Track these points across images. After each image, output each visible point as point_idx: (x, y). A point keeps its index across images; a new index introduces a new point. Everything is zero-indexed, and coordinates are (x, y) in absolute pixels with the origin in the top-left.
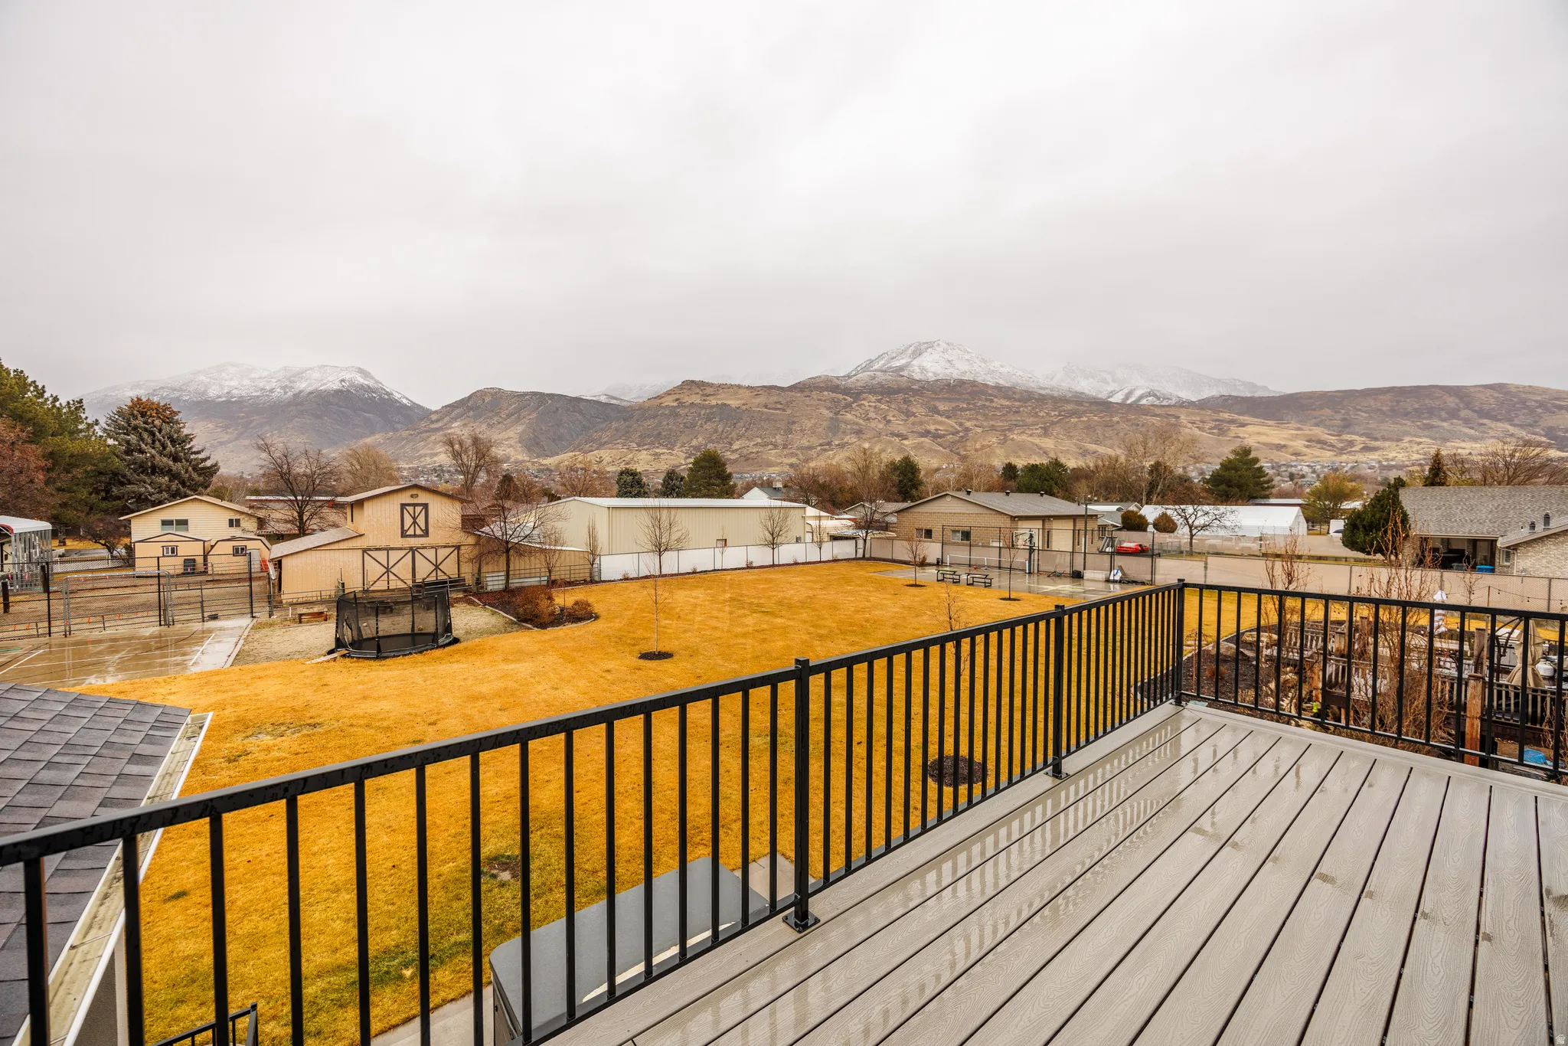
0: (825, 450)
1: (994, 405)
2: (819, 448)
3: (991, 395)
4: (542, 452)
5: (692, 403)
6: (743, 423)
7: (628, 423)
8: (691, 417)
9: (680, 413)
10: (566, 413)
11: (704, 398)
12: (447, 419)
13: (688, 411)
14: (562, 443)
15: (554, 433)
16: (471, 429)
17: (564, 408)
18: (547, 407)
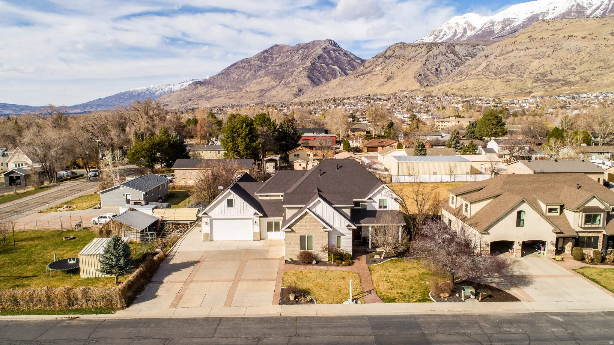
4: (428, 83)
5: (542, 38)
6: (588, 50)
7: (489, 59)
8: (541, 49)
9: (531, 47)
10: (445, 55)
11: (553, 32)
12: (374, 65)
13: (538, 45)
14: (441, 76)
15: (437, 70)
16: (387, 71)
17: (444, 51)
18: (433, 52)
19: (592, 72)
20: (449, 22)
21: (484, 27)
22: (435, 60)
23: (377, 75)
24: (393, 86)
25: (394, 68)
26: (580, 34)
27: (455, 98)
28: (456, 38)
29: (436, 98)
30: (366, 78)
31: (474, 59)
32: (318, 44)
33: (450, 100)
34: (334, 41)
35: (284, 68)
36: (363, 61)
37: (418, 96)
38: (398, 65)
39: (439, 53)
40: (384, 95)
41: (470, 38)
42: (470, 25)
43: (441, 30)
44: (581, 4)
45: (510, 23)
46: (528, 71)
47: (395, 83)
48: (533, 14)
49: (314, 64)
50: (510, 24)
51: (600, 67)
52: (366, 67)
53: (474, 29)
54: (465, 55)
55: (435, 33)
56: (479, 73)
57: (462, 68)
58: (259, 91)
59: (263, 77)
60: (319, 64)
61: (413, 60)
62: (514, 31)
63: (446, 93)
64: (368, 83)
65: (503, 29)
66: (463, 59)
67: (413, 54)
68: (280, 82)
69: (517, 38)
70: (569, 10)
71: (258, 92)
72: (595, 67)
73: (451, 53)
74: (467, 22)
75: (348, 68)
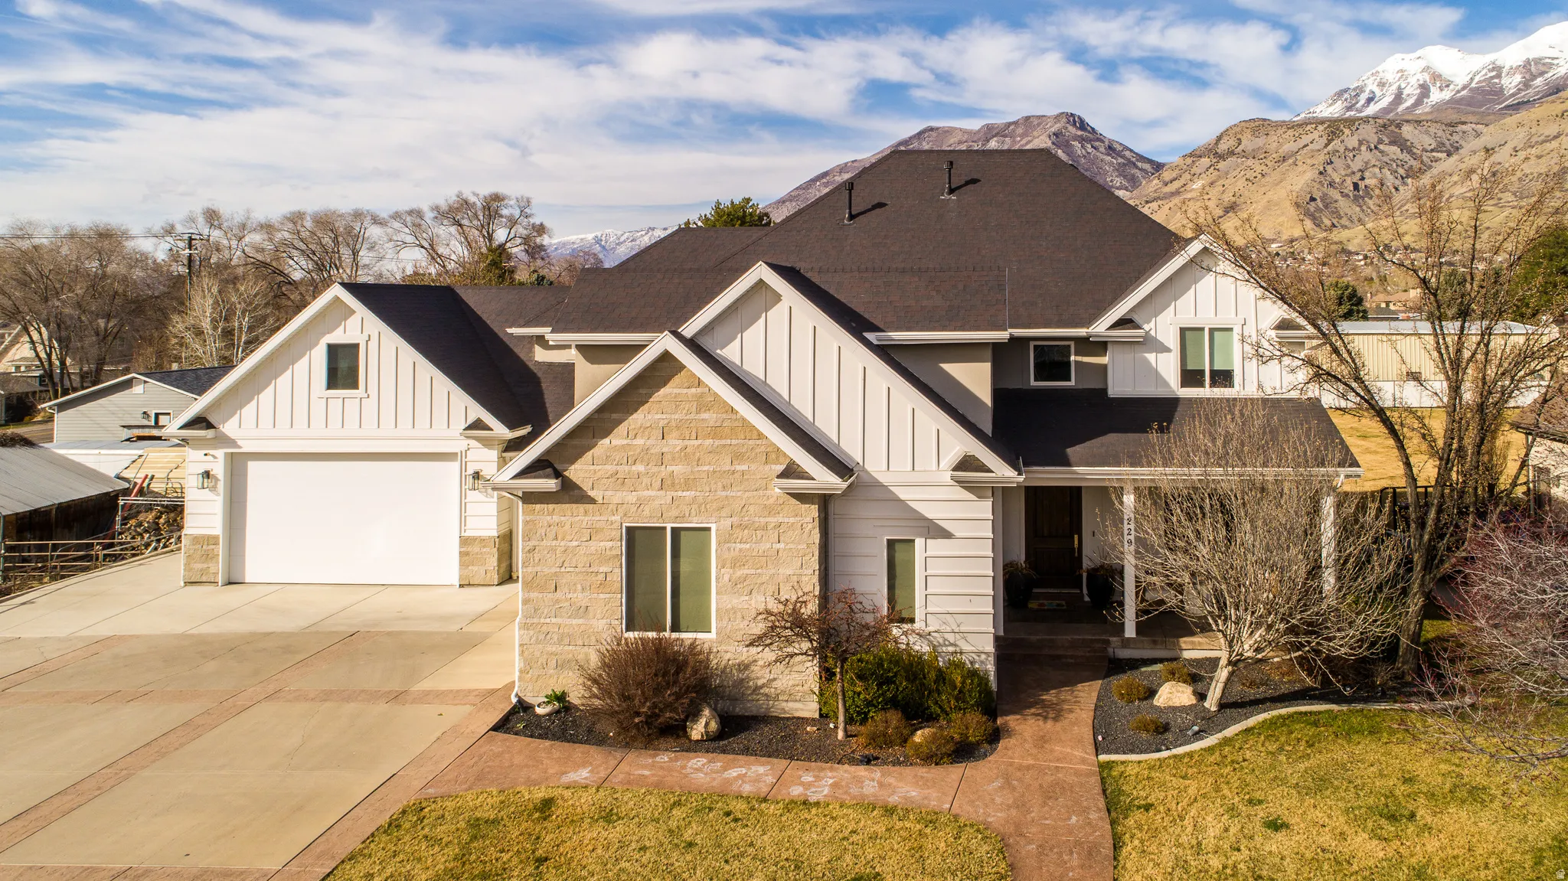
4: (1334, 221)
7: (1496, 157)
10: (1376, 148)
12: (1187, 176)
14: (1371, 203)
15: (1356, 186)
16: (1221, 189)
17: (1373, 139)
18: (1342, 142)
20: (1380, 69)
21: (1477, 79)
22: (1349, 161)
23: (1195, 199)
24: (1240, 226)
25: (1241, 183)
27: (1412, 255)
28: (1401, 108)
29: (1361, 257)
30: (1167, 207)
31: (1455, 157)
32: (1039, 125)
34: (1079, 117)
36: (1158, 167)
37: (1310, 253)
38: (1250, 174)
39: (1361, 143)
41: (1439, 107)
42: (1436, 77)
43: (1362, 90)
45: (1543, 69)
47: (1246, 220)
50: (1542, 74)
52: (1167, 179)
53: (1448, 86)
54: (1429, 148)
55: (1346, 96)
56: (1470, 194)
57: (1424, 180)
61: (1291, 161)
62: (1556, 90)
63: (1385, 245)
64: (1173, 222)
65: (1526, 84)
66: (1424, 158)
67: (1289, 147)
73: (1392, 143)
74: (1426, 69)
75: (1118, 184)
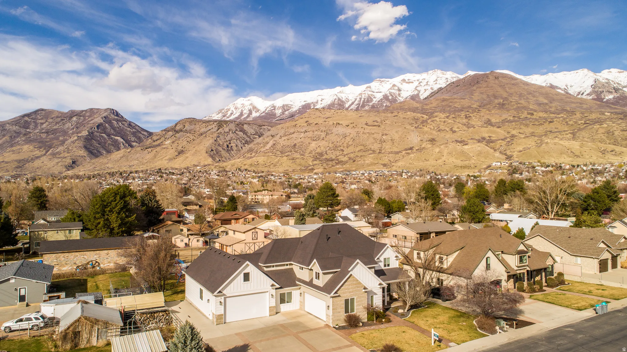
0: (408, 154)
1: (534, 117)
2: (404, 152)
3: (532, 110)
4: (220, 159)
5: (317, 124)
6: (352, 136)
7: (275, 139)
8: (316, 133)
9: (309, 130)
10: (235, 132)
11: (325, 119)
12: (163, 139)
13: (314, 129)
14: (232, 152)
15: (228, 146)
16: (177, 145)
17: (234, 129)
18: (223, 129)
19: (356, 154)
20: (235, 102)
21: (268, 110)
22: (225, 137)
23: (167, 148)
24: (185, 160)
25: (185, 143)
26: (344, 123)
27: (249, 173)
28: (242, 118)
29: (231, 173)
30: (155, 151)
31: (261, 138)
32: (97, 112)
33: (244, 175)
34: (116, 111)
35: (52, 136)
36: (150, 134)
37: (212, 171)
38: (188, 139)
39: (230, 130)
40: (177, 169)
41: (255, 119)
42: (254, 108)
43: (229, 110)
44: (341, 98)
45: (289, 108)
46: (308, 151)
47: (187, 157)
48: (306, 102)
49: (92, 133)
50: (288, 110)
51: (361, 150)
52: (155, 139)
53: (258, 111)
54: (253, 134)
55: (223, 111)
56: (267, 151)
57: (251, 145)
58: (16, 161)
59: (22, 145)
60: (98, 134)
61: (204, 135)
62: (292, 116)
63: (239, 169)
64: (157, 157)
65: (283, 113)
66: (251, 137)
67: (203, 130)
68: (47, 152)
69: (297, 122)
70: (333, 102)
71: (16, 163)
72: (357, 150)
73: (240, 131)
74: (251, 104)
75: (133, 140)
